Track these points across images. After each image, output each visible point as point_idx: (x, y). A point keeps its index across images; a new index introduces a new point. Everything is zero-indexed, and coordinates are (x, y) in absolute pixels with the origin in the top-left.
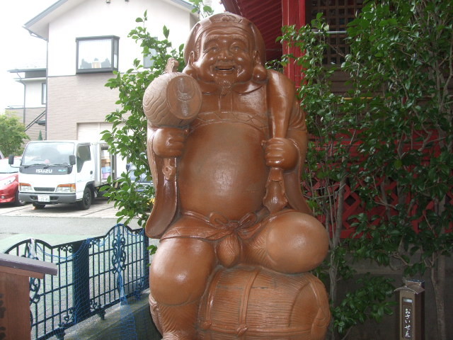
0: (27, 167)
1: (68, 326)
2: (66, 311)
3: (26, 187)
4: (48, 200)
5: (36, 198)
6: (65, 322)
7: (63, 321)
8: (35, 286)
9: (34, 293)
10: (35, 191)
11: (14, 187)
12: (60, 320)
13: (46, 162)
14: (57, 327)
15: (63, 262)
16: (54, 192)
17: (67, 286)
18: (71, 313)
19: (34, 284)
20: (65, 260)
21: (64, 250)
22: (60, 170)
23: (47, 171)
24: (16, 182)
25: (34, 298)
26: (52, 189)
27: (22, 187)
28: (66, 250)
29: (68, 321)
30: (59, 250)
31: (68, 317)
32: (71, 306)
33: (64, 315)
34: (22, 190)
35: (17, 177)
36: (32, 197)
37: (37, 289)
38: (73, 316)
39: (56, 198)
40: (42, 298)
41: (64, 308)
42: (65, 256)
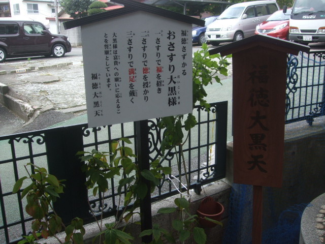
0: (296, 14)
1: (316, 115)
2: (317, 104)
3: (295, 30)
4: (311, 40)
5: (302, 38)
6: (314, 112)
7: (313, 111)
8: (294, 80)
9: (293, 85)
10: (301, 33)
11: (286, 31)
12: (311, 110)
13: (311, 10)
14: (307, 114)
15: (317, 66)
16: (316, 33)
17: (319, 85)
18: (320, 106)
19: (293, 79)
20: (319, 64)
21: (319, 56)
22: (322, 16)
23: (311, 17)
24: (288, 27)
25: (292, 88)
26: (314, 31)
27: (292, 30)
28: (320, 57)
29: (316, 112)
30: (314, 56)
31: (317, 108)
32: (320, 100)
33: (314, 107)
34: (292, 32)
35: (288, 23)
36: (298, 37)
37: (295, 83)
38: (320, 109)
39: (317, 38)
40: (298, 90)
41: (314, 101)
42: (319, 61)
